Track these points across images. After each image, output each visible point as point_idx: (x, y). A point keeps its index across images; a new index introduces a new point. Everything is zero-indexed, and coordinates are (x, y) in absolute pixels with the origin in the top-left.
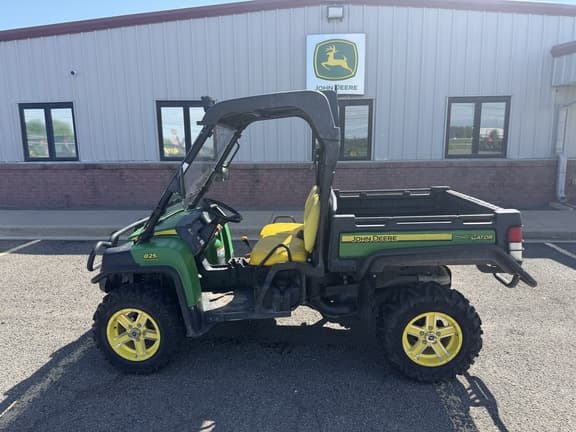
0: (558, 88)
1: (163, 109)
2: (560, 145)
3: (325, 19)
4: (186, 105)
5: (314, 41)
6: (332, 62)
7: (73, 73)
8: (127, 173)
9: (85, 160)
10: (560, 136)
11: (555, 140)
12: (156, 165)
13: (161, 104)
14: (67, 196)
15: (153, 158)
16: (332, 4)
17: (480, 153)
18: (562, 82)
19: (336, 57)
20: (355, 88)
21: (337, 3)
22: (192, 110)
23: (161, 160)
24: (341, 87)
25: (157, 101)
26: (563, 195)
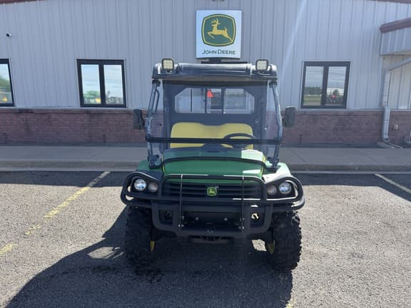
0: (385, 56)
1: (82, 66)
2: (385, 99)
4: (101, 63)
5: (202, 15)
6: (216, 31)
7: (8, 35)
9: (19, 105)
10: (386, 93)
11: (382, 96)
12: (77, 110)
13: (81, 62)
14: (5, 134)
15: (75, 104)
17: (327, 104)
18: (388, 52)
19: (219, 28)
20: (233, 53)
22: (105, 67)
23: (81, 106)
24: (223, 52)
25: (78, 60)
26: (387, 137)
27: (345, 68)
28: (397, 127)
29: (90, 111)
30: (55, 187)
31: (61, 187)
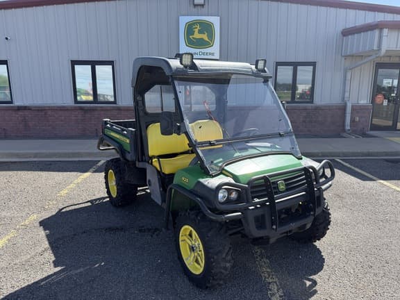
0: (346, 57)
1: (76, 66)
2: (347, 95)
3: (192, 5)
4: (93, 64)
5: (184, 21)
6: (197, 35)
7: (7, 39)
8: (49, 113)
9: (17, 103)
10: (347, 88)
11: (344, 92)
12: (71, 107)
13: (74, 63)
14: (4, 129)
15: (69, 102)
17: (297, 100)
18: (348, 53)
19: (200, 32)
20: (213, 54)
22: (97, 67)
23: (75, 103)
24: (203, 54)
25: (72, 61)
26: (349, 128)
27: (312, 67)
28: (357, 119)
29: (84, 107)
30: (60, 173)
31: (65, 173)
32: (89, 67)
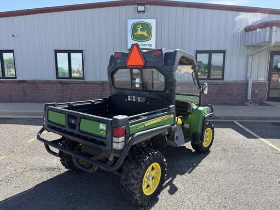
0: (248, 47)
1: (58, 54)
2: (249, 74)
3: (137, 12)
4: (69, 52)
5: (131, 22)
6: (139, 32)
7: (13, 36)
8: (40, 85)
9: (19, 78)
10: (249, 70)
11: (247, 72)
12: (54, 81)
13: (57, 51)
14: (10, 96)
15: (52, 77)
16: (140, 4)
17: (211, 77)
18: (249, 44)
20: (151, 45)
21: (142, 4)
22: (72, 54)
23: (57, 79)
24: (144, 45)
25: (55, 50)
26: (250, 98)
27: (222, 54)
28: (257, 92)
29: (63, 81)
32: (66, 54)
